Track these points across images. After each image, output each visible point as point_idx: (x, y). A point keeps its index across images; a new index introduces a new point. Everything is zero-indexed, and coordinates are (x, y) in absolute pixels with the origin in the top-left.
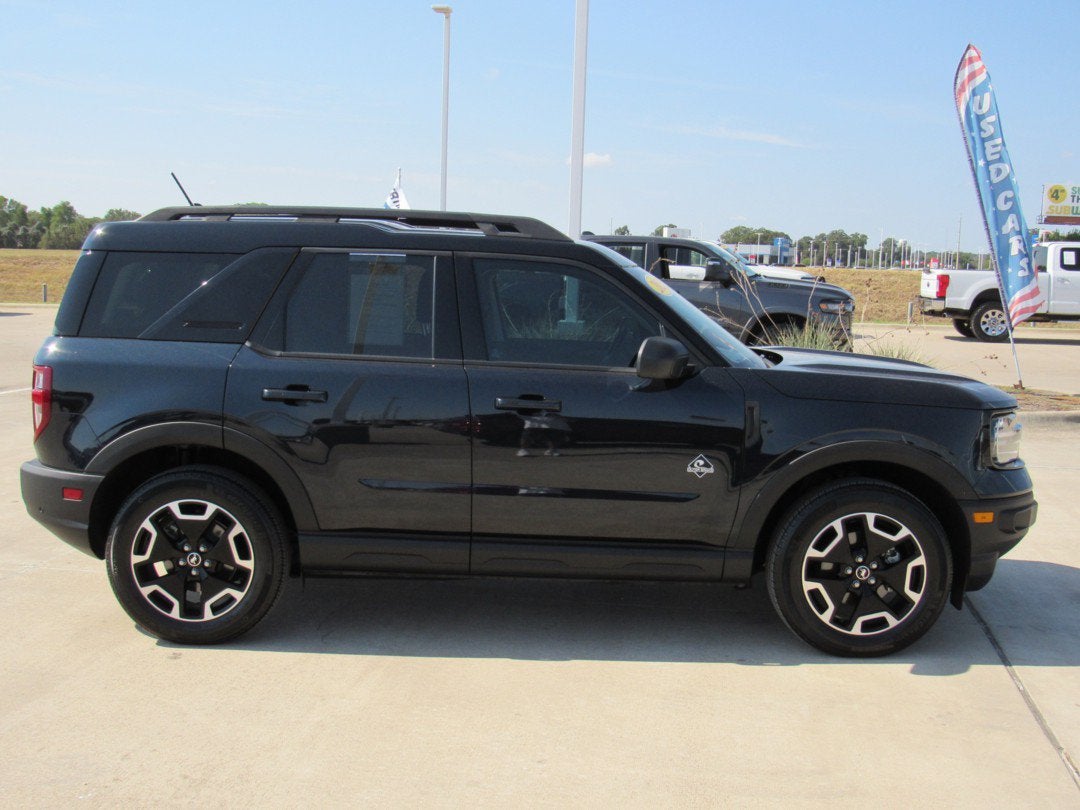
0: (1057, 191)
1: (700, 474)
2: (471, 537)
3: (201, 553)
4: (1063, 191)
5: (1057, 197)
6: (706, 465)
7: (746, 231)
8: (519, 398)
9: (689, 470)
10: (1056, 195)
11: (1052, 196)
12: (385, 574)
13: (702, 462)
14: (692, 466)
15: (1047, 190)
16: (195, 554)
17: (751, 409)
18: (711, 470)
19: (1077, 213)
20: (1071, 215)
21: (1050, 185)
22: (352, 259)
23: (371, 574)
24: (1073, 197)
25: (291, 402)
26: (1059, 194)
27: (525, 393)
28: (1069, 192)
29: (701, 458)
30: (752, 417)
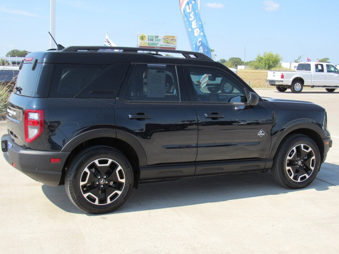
0: (143, 37)
1: (261, 135)
2: (195, 163)
3: (105, 179)
4: (145, 37)
5: (143, 39)
6: (263, 133)
7: (17, 51)
8: (212, 114)
9: (258, 134)
10: (142, 38)
11: (141, 39)
12: (162, 180)
13: (261, 132)
14: (259, 133)
15: (139, 36)
16: (103, 179)
17: (273, 114)
18: (264, 134)
19: (150, 45)
20: (148, 46)
21: (140, 35)
22: (148, 67)
23: (157, 180)
24: (148, 39)
25: (139, 119)
26: (144, 38)
27: (213, 112)
28: (147, 37)
29: (261, 131)
30: (274, 116)
